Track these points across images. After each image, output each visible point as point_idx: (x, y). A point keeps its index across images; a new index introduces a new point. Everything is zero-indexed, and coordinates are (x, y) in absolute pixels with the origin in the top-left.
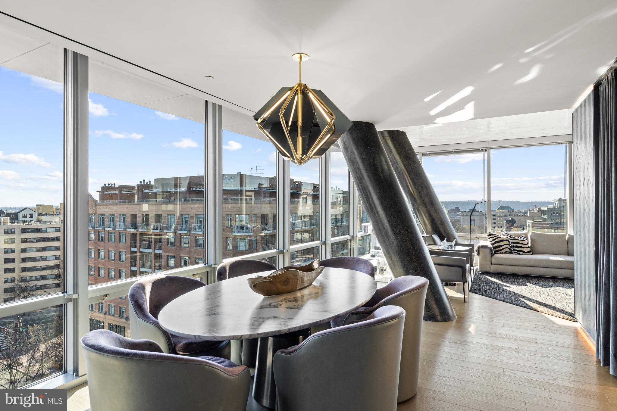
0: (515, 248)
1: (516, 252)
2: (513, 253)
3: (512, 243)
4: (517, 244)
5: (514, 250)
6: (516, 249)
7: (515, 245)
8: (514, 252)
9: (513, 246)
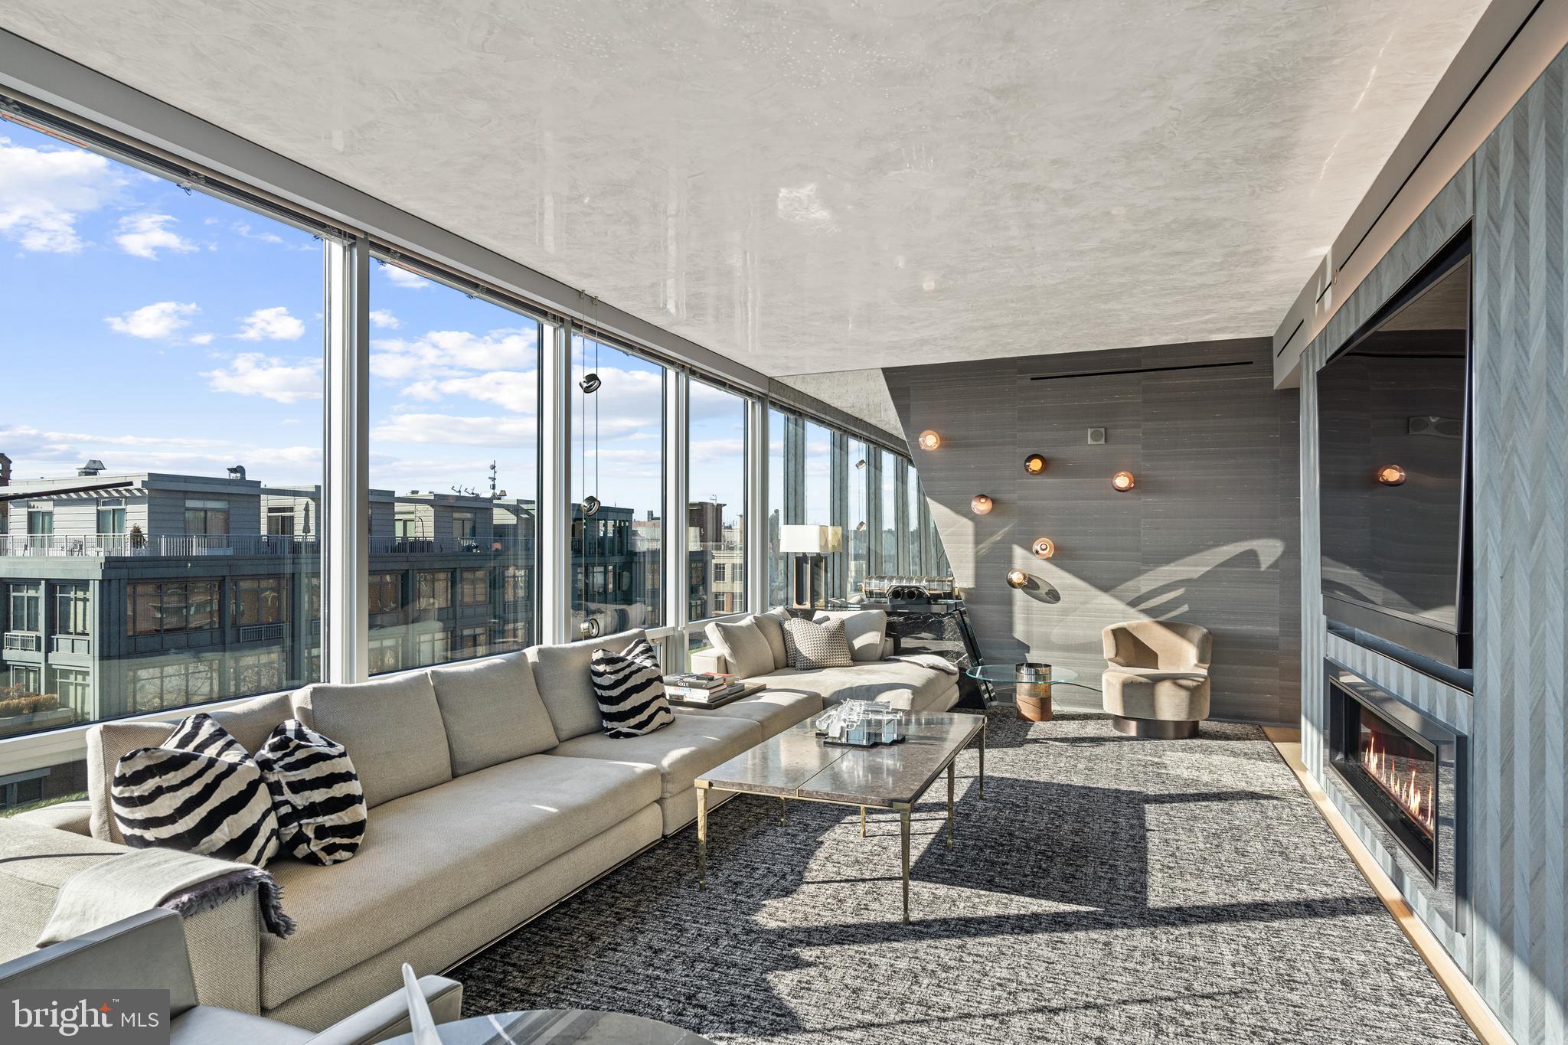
0: (320, 820)
1: (338, 840)
2: (322, 855)
3: (297, 787)
4: (329, 786)
5: (321, 832)
6: (329, 820)
7: (319, 796)
8: (330, 849)
9: (313, 810)
